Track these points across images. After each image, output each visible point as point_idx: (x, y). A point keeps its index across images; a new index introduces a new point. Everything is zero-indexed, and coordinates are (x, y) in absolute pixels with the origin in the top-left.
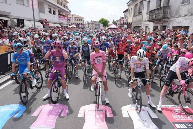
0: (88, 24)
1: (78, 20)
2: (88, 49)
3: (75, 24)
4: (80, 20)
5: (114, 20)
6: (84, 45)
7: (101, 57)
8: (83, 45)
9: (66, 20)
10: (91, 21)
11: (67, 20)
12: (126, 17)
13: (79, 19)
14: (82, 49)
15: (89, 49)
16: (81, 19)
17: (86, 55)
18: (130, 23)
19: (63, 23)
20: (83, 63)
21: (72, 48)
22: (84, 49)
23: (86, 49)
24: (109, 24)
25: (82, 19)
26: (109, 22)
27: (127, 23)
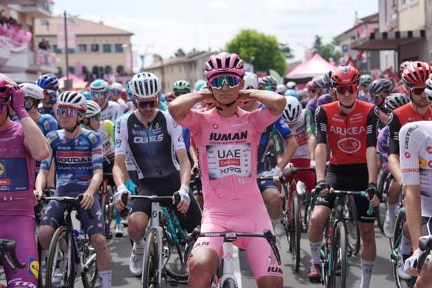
0: (162, 69)
1: (95, 48)
2: (161, 138)
3: (80, 70)
4: (107, 49)
5: (318, 41)
6: (139, 117)
7: (244, 135)
8: (133, 116)
9: (25, 46)
10: (180, 53)
11: (32, 48)
12: (390, 11)
13: (101, 42)
14: (130, 141)
15: (168, 139)
16: (117, 42)
17: (156, 175)
18: (410, 33)
19: (9, 64)
20: (137, 217)
21: (70, 143)
22: (141, 140)
23: (152, 139)
24: (289, 61)
25: (122, 40)
26: (287, 50)
27: (398, 34)
